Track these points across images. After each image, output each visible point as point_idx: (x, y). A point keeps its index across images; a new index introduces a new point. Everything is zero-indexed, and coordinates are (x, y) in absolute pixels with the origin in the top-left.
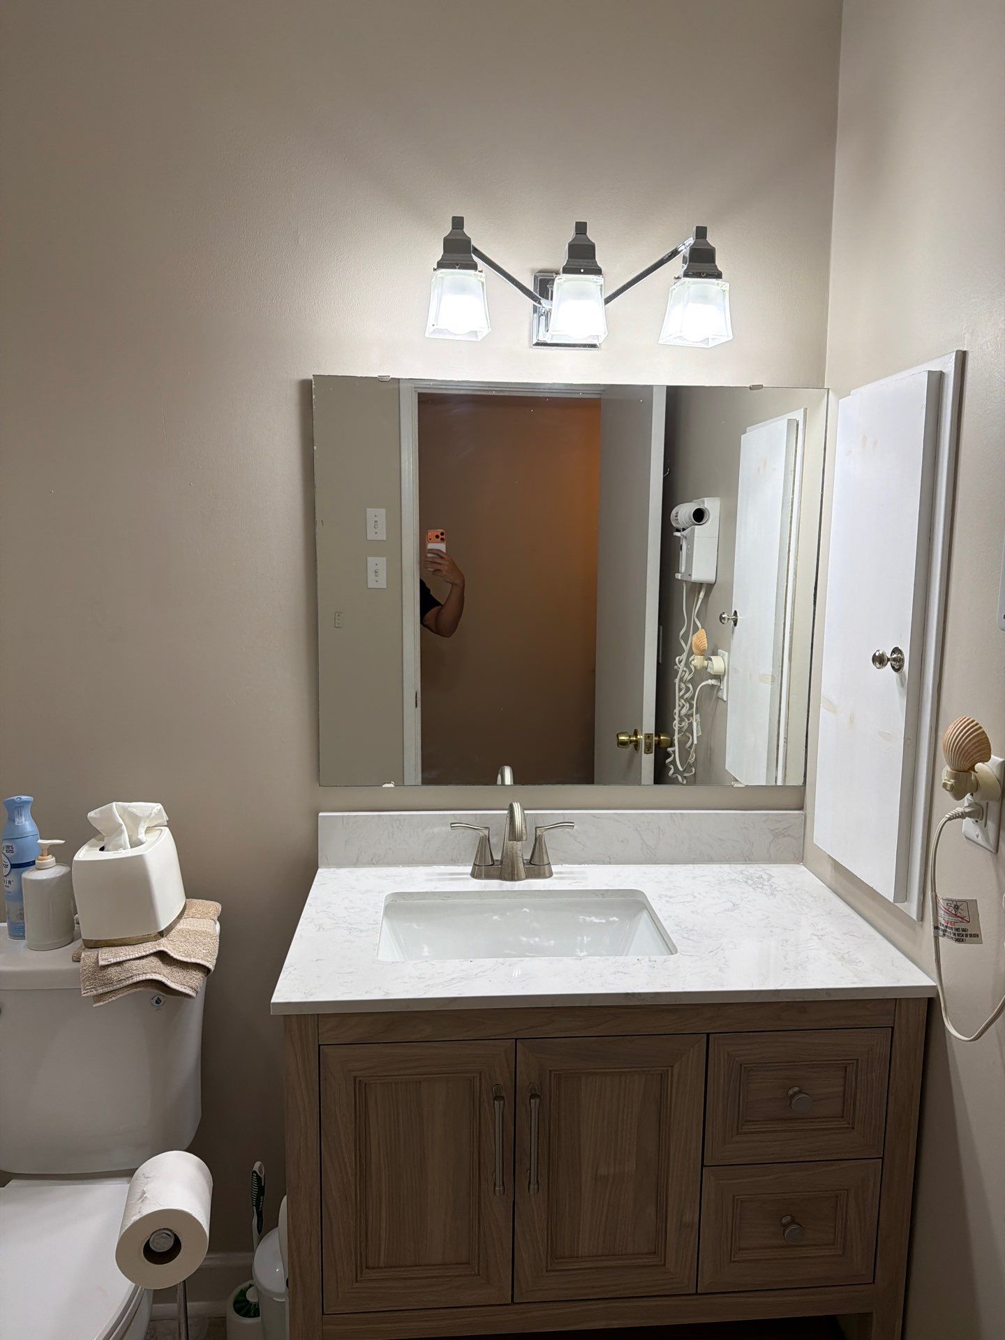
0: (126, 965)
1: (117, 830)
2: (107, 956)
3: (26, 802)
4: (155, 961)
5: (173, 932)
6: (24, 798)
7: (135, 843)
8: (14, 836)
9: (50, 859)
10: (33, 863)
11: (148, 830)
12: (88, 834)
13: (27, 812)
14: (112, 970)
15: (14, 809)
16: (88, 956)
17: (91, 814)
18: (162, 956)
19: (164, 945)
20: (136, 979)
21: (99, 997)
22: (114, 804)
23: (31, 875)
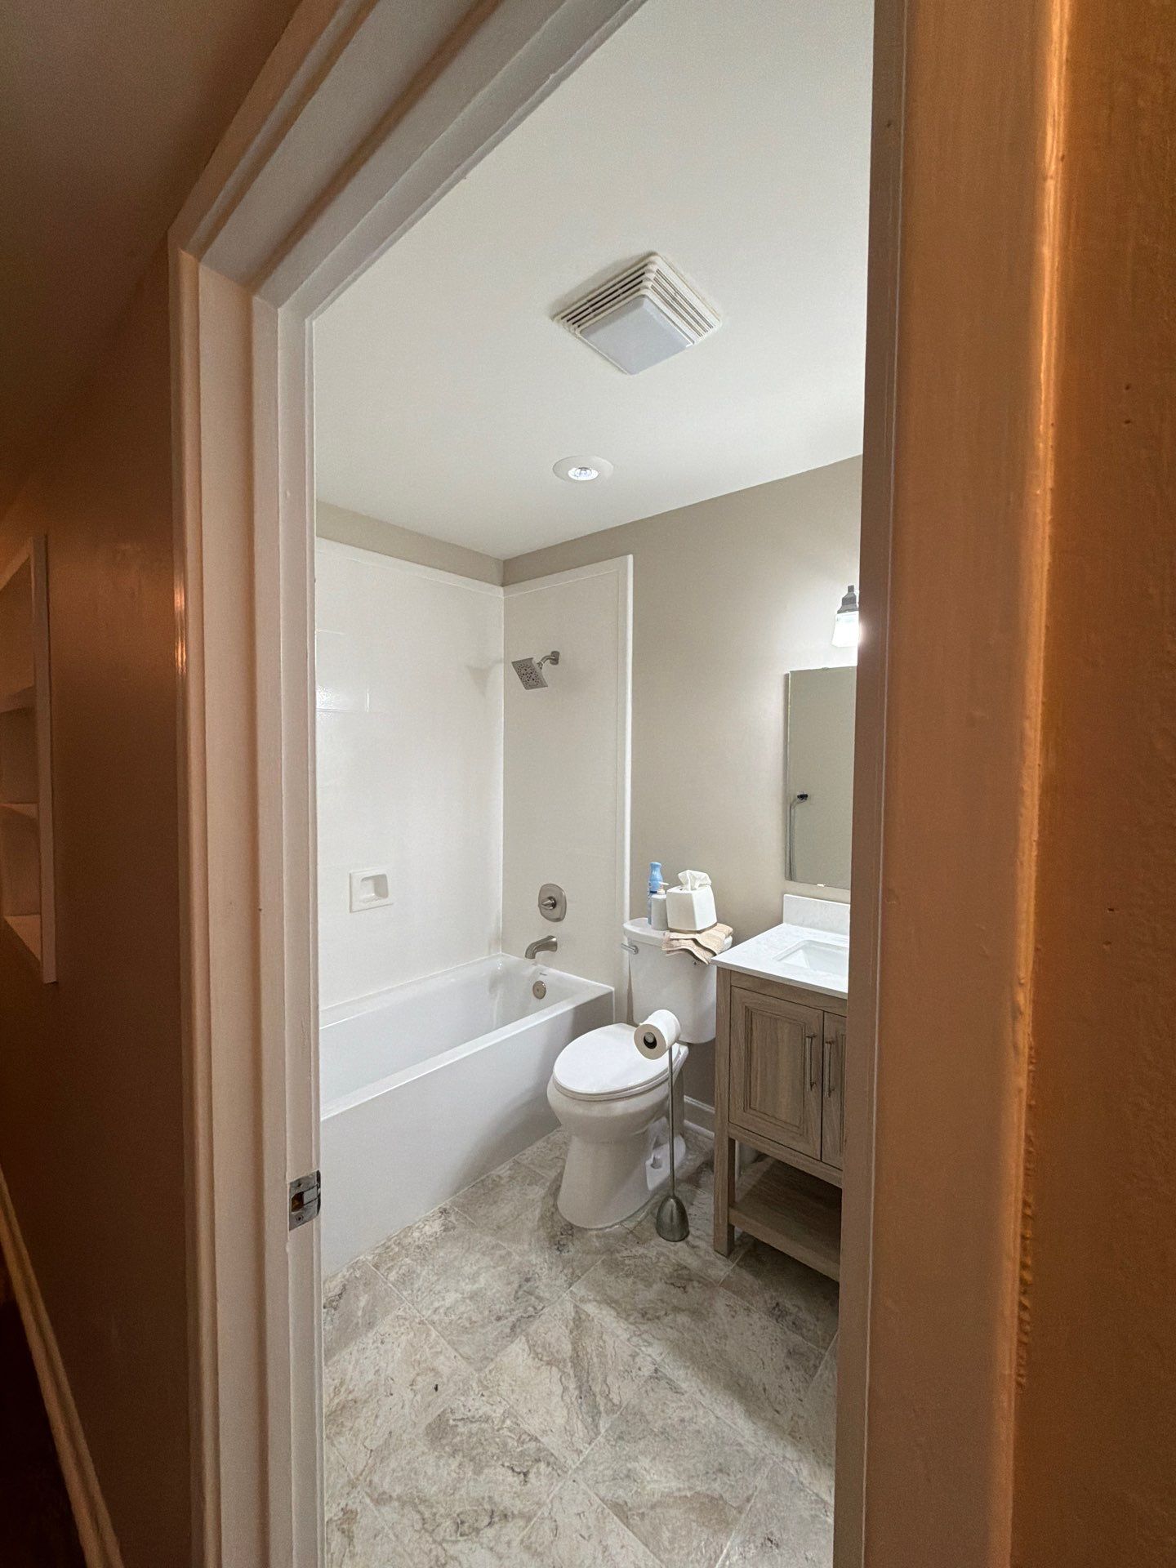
0: (680, 941)
1: (687, 883)
2: (674, 935)
3: (657, 866)
4: (692, 942)
5: (704, 934)
6: (657, 863)
7: (693, 889)
8: (652, 879)
9: (662, 891)
10: (655, 892)
11: (701, 885)
12: (678, 883)
13: (658, 869)
14: (674, 942)
15: (654, 867)
16: (667, 933)
17: (680, 875)
18: (695, 941)
19: (697, 936)
20: (682, 947)
21: (669, 952)
22: (688, 872)
23: (654, 896)
